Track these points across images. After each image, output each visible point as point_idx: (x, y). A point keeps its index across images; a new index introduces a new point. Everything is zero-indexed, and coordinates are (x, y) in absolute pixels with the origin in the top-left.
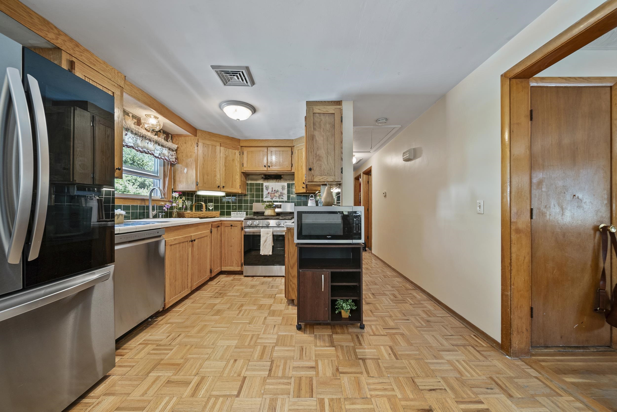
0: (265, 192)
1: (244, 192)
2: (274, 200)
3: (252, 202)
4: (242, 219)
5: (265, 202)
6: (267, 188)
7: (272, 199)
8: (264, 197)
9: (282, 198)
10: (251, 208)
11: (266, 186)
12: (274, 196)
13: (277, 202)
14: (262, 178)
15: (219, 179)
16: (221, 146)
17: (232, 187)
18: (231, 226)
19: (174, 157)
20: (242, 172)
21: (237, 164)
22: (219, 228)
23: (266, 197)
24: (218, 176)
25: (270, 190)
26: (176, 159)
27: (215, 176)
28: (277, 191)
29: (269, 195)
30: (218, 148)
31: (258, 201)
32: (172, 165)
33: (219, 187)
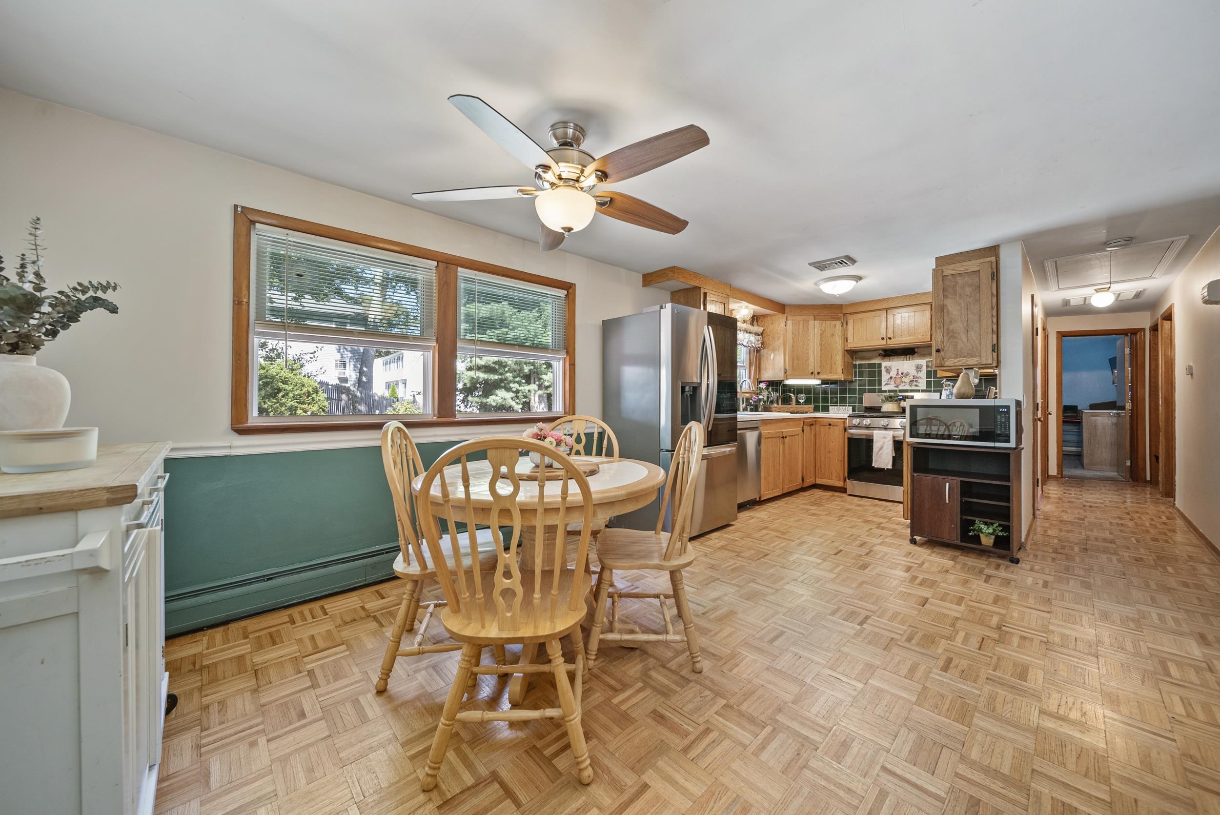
0: (885, 377)
1: (849, 378)
2: (901, 388)
3: (862, 391)
4: (846, 416)
5: (885, 391)
6: (888, 370)
7: (897, 387)
8: (883, 384)
9: (916, 386)
10: (861, 401)
11: (886, 367)
12: (902, 382)
13: (906, 391)
14: (880, 355)
15: (813, 362)
16: (815, 319)
17: (831, 373)
18: (830, 425)
19: (760, 342)
20: (847, 351)
21: (837, 340)
22: (813, 427)
23: (886, 384)
24: (811, 359)
25: (893, 373)
26: (762, 344)
27: (808, 359)
28: (907, 374)
29: (893, 380)
30: (811, 322)
31: (873, 391)
32: (758, 351)
33: (812, 373)
